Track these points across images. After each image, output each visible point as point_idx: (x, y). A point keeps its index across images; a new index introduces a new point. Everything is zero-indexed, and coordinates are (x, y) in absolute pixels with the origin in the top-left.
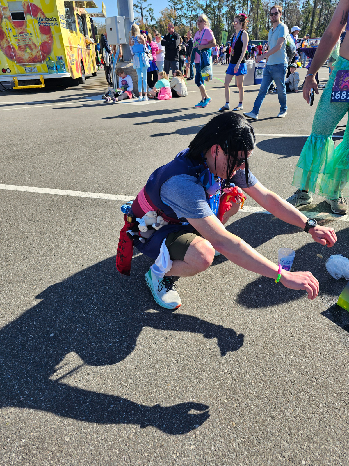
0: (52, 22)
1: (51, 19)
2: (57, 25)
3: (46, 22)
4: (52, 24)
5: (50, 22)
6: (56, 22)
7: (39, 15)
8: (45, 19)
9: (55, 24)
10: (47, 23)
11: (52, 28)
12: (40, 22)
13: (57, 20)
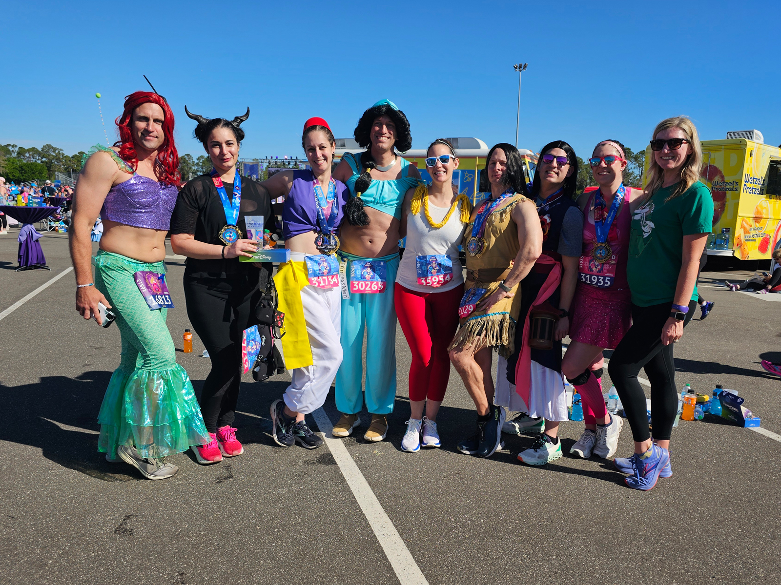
0: (731, 187)
1: (730, 184)
2: (737, 190)
3: (722, 186)
4: (730, 189)
5: (728, 187)
6: (737, 186)
7: (717, 179)
8: (723, 183)
9: (734, 189)
10: (723, 188)
11: (729, 194)
12: (715, 186)
13: (738, 185)
